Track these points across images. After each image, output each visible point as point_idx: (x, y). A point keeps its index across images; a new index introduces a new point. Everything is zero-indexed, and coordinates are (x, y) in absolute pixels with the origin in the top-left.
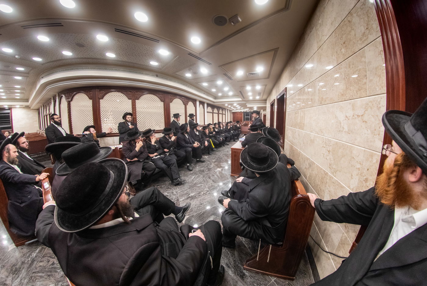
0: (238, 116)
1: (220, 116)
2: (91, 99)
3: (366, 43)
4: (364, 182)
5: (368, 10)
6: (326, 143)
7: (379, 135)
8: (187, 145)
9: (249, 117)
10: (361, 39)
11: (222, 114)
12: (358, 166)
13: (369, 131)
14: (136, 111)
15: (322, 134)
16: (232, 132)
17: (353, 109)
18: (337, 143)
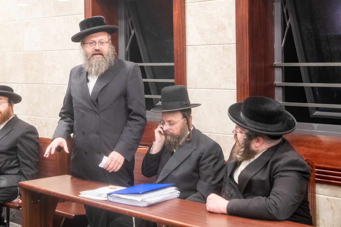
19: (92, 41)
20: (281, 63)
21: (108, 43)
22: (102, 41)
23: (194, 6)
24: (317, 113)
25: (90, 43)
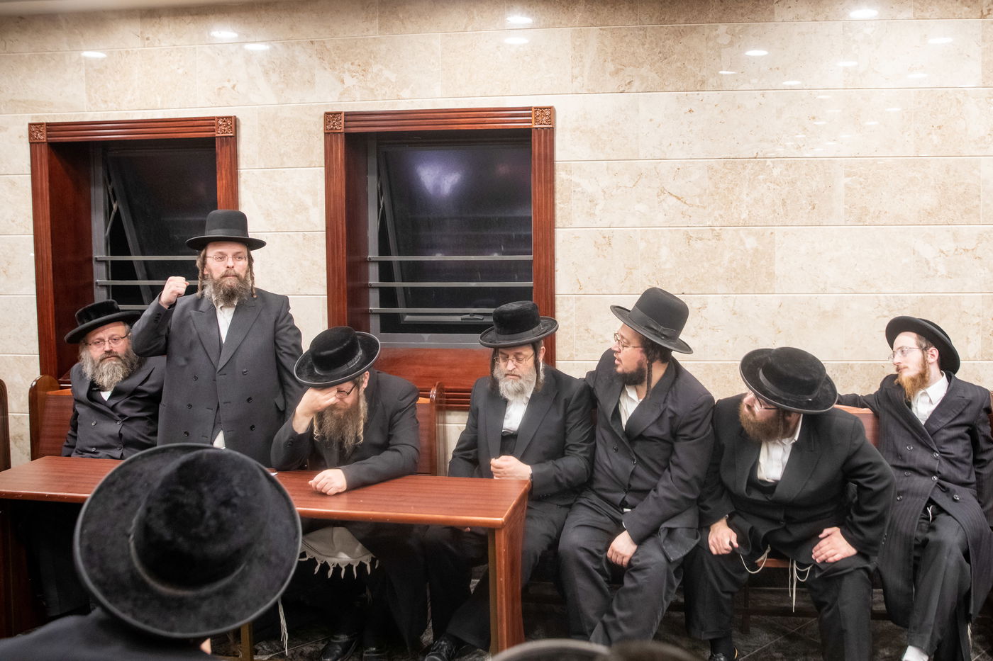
17: (956, 240)
19: (98, 339)
20: (377, 256)
21: (126, 338)
22: (115, 337)
23: (253, 174)
24: (408, 318)
25: (95, 343)
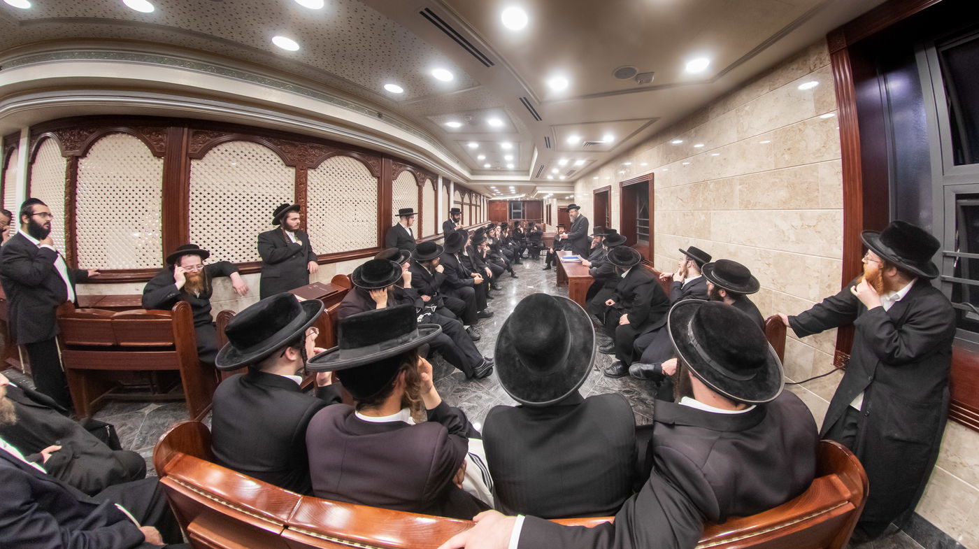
0: (498, 209)
1: (473, 208)
2: (159, 157)
3: (820, 159)
4: (827, 289)
5: (829, 130)
6: (761, 255)
7: (836, 243)
8: (462, 281)
9: (519, 211)
10: (814, 154)
11: (476, 206)
12: (817, 275)
13: (824, 240)
14: (306, 200)
15: (753, 245)
16: (510, 244)
17: (802, 219)
18: (780, 254)
